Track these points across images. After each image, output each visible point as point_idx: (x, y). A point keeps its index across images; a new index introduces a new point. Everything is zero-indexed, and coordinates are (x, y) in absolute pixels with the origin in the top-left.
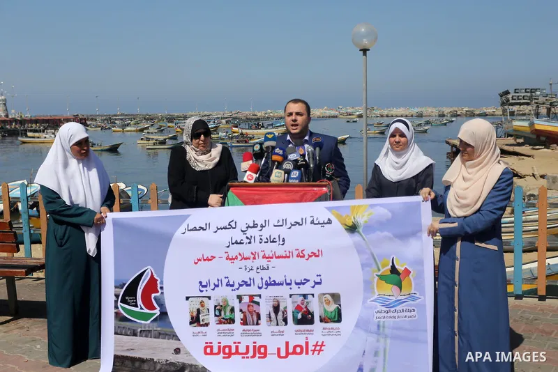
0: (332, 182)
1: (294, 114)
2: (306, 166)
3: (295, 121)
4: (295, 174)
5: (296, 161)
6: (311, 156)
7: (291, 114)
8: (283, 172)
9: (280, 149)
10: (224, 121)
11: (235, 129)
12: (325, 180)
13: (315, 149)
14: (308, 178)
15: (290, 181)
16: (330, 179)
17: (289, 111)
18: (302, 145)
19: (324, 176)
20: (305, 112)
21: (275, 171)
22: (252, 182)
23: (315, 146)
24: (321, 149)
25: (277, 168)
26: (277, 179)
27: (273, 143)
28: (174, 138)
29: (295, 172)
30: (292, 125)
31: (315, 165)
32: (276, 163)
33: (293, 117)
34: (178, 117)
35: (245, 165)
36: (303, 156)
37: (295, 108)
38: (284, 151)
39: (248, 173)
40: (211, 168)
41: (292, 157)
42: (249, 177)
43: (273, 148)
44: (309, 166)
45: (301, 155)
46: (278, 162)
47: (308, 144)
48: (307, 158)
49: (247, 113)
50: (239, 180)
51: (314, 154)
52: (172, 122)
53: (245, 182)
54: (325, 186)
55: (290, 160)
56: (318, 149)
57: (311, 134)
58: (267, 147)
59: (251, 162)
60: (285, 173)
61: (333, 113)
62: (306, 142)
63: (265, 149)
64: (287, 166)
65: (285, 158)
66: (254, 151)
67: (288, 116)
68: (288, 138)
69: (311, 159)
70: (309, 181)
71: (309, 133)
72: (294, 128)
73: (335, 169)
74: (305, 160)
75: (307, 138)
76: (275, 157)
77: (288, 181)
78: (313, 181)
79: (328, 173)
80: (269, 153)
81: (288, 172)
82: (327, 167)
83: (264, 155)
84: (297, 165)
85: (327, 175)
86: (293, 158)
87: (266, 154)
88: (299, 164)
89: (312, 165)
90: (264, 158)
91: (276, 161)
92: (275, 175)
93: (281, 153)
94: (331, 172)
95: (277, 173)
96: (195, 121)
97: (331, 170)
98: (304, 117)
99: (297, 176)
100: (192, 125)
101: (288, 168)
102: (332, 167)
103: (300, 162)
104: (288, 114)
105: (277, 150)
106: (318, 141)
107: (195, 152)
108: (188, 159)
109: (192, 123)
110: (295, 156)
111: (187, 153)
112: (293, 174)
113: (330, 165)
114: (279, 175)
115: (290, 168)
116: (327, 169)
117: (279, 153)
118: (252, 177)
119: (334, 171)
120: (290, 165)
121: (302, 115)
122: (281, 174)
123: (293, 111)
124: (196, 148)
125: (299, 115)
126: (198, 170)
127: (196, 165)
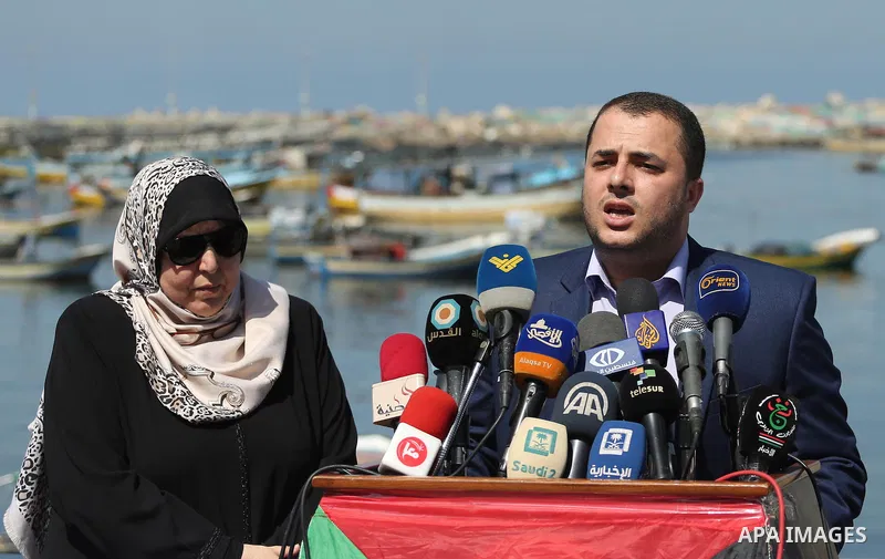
0: (786, 478)
1: (622, 160)
2: (669, 403)
3: (624, 190)
4: (618, 440)
5: (623, 378)
6: (691, 357)
7: (609, 159)
8: (561, 430)
9: (551, 324)
10: (295, 156)
11: (344, 195)
12: (755, 470)
13: (710, 326)
14: (678, 460)
15: (593, 471)
16: (777, 466)
17: (604, 142)
18: (652, 305)
19: (750, 452)
20: (677, 159)
21: (526, 426)
22: (420, 472)
23: (709, 310)
24: (736, 325)
25: (535, 412)
26: (535, 461)
27: (519, 297)
28: (66, 232)
29: (616, 432)
30: (609, 209)
31: (710, 398)
32: (532, 389)
33: (615, 175)
34: (85, 134)
35: (392, 395)
36: (657, 355)
37: (632, 132)
38: (569, 332)
39: (404, 430)
40: (245, 408)
41: (604, 360)
42: (408, 451)
43: (521, 317)
44: (684, 402)
45: (646, 354)
46: (541, 383)
47: (678, 299)
48: (671, 367)
49: (403, 120)
50: (362, 463)
51: (704, 352)
52: (58, 157)
53: (389, 471)
54: (754, 498)
55: (594, 377)
56: (722, 326)
57: (699, 257)
58: (494, 315)
59: (415, 381)
60: (571, 436)
61: (801, 125)
62: (673, 291)
63: (482, 324)
64: (584, 401)
65: (574, 364)
66: (430, 328)
67: (598, 165)
68: (594, 268)
69: (691, 374)
70: (677, 476)
71: (685, 252)
72: (618, 219)
73: (801, 422)
74: (663, 377)
75: (674, 273)
76: (526, 362)
77: (583, 472)
78: (698, 477)
79: (770, 441)
80: (498, 341)
81: (583, 432)
82: (765, 412)
83: (478, 350)
84: (626, 401)
85: (761, 449)
86: (611, 367)
87: (485, 345)
88: (634, 393)
89: (698, 402)
90: (478, 364)
91: (528, 379)
92: (527, 444)
93: (555, 343)
94: (784, 431)
95: (535, 433)
96: (177, 181)
97: (782, 422)
98: (666, 178)
99: (626, 448)
100: (164, 198)
101: (587, 413)
102: (787, 412)
103: (640, 383)
104: (599, 159)
105: (538, 330)
106: (726, 287)
107: (173, 327)
108: (146, 363)
109: (163, 191)
110: (617, 354)
111: (138, 336)
112: (609, 439)
113: (779, 400)
114: (543, 441)
115: (593, 411)
116: (766, 420)
117: (547, 339)
118: (420, 448)
119: (794, 428)
120: (596, 398)
121: (657, 169)
122: (554, 440)
123: (622, 147)
124: (177, 305)
125: (647, 166)
126: (190, 419)
127: (179, 393)
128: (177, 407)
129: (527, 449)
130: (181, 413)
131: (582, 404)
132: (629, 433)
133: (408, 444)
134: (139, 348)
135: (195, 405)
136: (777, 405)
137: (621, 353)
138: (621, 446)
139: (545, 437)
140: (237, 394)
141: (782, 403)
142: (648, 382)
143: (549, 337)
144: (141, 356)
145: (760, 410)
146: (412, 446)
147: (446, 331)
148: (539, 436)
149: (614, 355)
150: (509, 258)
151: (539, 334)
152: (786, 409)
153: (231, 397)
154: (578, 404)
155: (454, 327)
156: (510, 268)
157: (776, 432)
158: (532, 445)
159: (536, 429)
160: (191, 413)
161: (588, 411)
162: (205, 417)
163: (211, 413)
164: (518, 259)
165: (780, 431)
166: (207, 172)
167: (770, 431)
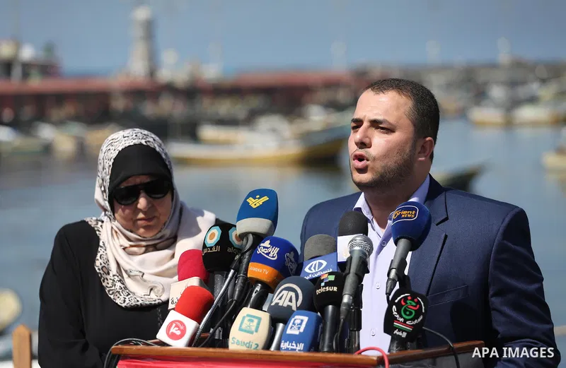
1: (366, 124)
2: (338, 299)
4: (299, 324)
6: (354, 267)
7: (358, 124)
8: (266, 317)
20: (406, 123)
21: (242, 314)
22: (181, 344)
26: (245, 338)
29: (299, 319)
32: (258, 288)
33: (358, 135)
37: (375, 105)
40: (165, 297)
41: (313, 268)
43: (257, 239)
46: (263, 284)
53: (160, 343)
58: (243, 237)
64: (285, 297)
66: (205, 246)
69: (350, 279)
73: (428, 314)
76: (255, 270)
77: (278, 346)
79: (402, 327)
80: (243, 254)
81: (280, 317)
82: (399, 306)
83: (233, 261)
85: (396, 332)
86: (316, 273)
87: (237, 257)
88: (318, 292)
89: (349, 299)
90: (232, 271)
91: (257, 281)
92: (241, 326)
93: (273, 257)
94: (413, 320)
95: (247, 319)
96: (120, 149)
97: (411, 313)
98: (396, 137)
99: (302, 330)
100: (112, 160)
101: (285, 305)
102: (415, 306)
103: (323, 284)
104: (353, 125)
105: (264, 247)
106: (407, 218)
107: (127, 244)
108: (100, 267)
109: (112, 155)
110: (322, 264)
111: (99, 248)
112: (294, 324)
113: (409, 298)
114: (251, 324)
115: (290, 304)
116: (399, 312)
117: (268, 254)
118: (182, 328)
119: (421, 318)
120: (293, 294)
121: (389, 130)
122: (258, 324)
123: (365, 116)
124: (128, 230)
125: (382, 128)
126: (123, 305)
127: (118, 288)
128: (116, 297)
129: (240, 329)
130: (118, 301)
131: (283, 299)
132: (306, 319)
133: (174, 325)
134: (98, 257)
135: (127, 296)
136: (408, 302)
137: (325, 263)
138: (299, 328)
139: (252, 321)
140: (160, 288)
141: (412, 300)
142: (328, 284)
143: (270, 253)
144: (98, 263)
145: (396, 304)
146: (176, 326)
147: (211, 248)
148: (249, 320)
149: (320, 264)
150: (259, 198)
151: (263, 250)
152: (414, 304)
153: (156, 290)
154: (280, 299)
155: (216, 245)
156: (258, 205)
157: (406, 320)
158: (243, 327)
159: (248, 315)
160: (124, 301)
161: (286, 303)
162: (134, 304)
163: (138, 301)
164: (265, 198)
165: (409, 320)
166: (143, 142)
167: (402, 320)
